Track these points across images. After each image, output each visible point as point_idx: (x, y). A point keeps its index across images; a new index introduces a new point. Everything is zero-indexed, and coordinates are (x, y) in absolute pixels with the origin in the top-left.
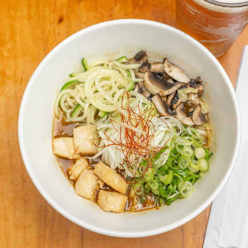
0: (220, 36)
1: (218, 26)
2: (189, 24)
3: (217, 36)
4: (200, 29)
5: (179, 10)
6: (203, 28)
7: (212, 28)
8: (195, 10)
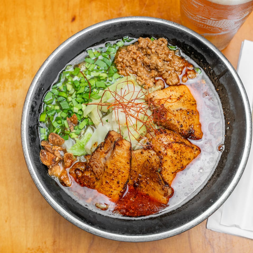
0: (221, 29)
1: (220, 18)
2: (193, 18)
3: (218, 29)
4: (203, 22)
5: (183, 5)
6: (206, 21)
7: (214, 21)
8: (198, 3)
